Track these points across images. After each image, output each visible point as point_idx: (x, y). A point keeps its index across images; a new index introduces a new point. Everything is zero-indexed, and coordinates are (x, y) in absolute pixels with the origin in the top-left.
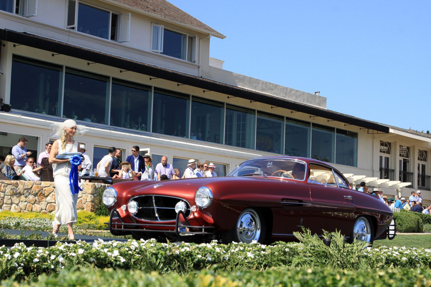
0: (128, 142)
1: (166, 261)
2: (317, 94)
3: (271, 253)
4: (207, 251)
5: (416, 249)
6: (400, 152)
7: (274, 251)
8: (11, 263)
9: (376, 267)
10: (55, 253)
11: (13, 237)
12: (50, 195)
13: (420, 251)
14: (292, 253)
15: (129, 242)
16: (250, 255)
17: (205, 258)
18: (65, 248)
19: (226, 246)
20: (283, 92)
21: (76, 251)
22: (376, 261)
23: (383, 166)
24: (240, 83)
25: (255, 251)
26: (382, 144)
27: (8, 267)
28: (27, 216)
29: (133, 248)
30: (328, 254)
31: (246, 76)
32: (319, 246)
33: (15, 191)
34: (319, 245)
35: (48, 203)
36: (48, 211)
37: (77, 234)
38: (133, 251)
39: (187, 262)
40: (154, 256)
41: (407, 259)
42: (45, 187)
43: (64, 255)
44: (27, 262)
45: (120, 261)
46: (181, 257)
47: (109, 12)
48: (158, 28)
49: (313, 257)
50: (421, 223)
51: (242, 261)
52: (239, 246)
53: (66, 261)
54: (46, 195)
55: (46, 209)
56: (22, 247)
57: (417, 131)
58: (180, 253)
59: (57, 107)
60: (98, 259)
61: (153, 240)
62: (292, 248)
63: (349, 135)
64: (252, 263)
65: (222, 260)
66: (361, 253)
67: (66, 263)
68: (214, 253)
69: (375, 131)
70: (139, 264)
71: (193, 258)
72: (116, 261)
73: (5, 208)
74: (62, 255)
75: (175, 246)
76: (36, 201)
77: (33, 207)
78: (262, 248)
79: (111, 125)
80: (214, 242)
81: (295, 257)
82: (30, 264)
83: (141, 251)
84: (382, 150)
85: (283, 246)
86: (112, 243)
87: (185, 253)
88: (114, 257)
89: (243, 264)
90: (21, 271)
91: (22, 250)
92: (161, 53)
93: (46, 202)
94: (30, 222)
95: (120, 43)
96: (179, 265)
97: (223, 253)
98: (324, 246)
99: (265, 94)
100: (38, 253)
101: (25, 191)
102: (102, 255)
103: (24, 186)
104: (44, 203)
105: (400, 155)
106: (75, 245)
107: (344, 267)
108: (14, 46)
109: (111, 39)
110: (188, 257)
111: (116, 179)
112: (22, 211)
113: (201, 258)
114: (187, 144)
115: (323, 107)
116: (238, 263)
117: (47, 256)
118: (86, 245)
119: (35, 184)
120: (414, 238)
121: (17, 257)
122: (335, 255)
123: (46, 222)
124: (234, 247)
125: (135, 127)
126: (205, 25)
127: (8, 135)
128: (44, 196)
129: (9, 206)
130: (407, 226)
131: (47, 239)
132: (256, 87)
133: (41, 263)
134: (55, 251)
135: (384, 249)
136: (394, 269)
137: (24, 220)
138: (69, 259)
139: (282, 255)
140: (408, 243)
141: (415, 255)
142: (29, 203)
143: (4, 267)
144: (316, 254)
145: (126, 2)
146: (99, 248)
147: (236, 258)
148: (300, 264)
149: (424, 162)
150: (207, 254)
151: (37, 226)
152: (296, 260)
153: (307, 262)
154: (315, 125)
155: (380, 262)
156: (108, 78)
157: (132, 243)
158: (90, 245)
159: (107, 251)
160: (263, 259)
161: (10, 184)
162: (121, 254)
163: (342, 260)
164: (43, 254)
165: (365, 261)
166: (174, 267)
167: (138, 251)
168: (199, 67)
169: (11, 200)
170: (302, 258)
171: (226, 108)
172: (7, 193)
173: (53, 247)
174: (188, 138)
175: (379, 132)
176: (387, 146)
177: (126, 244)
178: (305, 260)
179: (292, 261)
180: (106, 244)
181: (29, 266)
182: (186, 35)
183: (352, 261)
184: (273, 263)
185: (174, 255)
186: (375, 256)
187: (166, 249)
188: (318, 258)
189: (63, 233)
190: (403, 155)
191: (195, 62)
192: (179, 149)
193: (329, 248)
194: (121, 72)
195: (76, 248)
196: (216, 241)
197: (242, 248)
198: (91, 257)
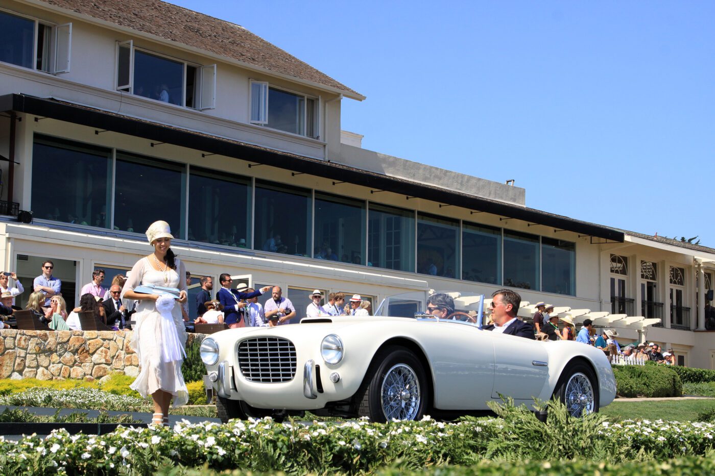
0: (217, 265)
1: (289, 452)
2: (511, 184)
3: (454, 435)
4: (353, 434)
5: (679, 423)
6: (642, 271)
7: (459, 432)
8: (47, 462)
9: (618, 453)
10: (116, 443)
11: (43, 419)
12: (97, 352)
13: (685, 426)
14: (487, 434)
15: (230, 424)
16: (420, 439)
17: (350, 446)
18: (130, 434)
19: (383, 426)
20: (457, 182)
21: (148, 440)
22: (618, 444)
23: (617, 294)
24: (390, 168)
25: (428, 433)
26: (614, 259)
27: (43, 468)
28: (63, 385)
29: (237, 432)
30: (544, 434)
31: (398, 159)
32: (529, 423)
33: (43, 346)
34: (529, 421)
35: (95, 364)
36: (95, 377)
37: (142, 411)
38: (237, 437)
39: (323, 452)
40: (270, 445)
41: (666, 440)
42: (89, 339)
43: (130, 446)
44: (72, 458)
45: (217, 454)
46: (312, 445)
47: (182, 64)
48: (259, 87)
49: (520, 439)
50: (679, 382)
51: (409, 448)
52: (403, 425)
53: (133, 456)
54: (91, 352)
55: (91, 375)
56: (63, 435)
57: (666, 238)
58: (311, 439)
59: (104, 213)
60: (182, 451)
61: (268, 420)
62: (486, 426)
63: (561, 247)
64: (424, 452)
65: (377, 447)
66: (595, 432)
67: (132, 459)
68: (364, 438)
69: (603, 240)
70: (247, 457)
71: (331, 446)
72: (211, 453)
73: (27, 374)
74: (126, 447)
75: (303, 427)
76: (76, 361)
77: (71, 371)
78: (439, 428)
79: (189, 239)
80: (363, 420)
81: (492, 441)
82: (77, 462)
83: (249, 436)
84: (613, 269)
85: (471, 423)
86: (204, 425)
87: (319, 438)
88: (208, 448)
89: (409, 454)
90: (62, 474)
91: (64, 440)
92: (265, 125)
93: (91, 363)
94: (66, 395)
95: (201, 111)
96: (310, 458)
97: (379, 436)
98: (538, 422)
99: (429, 186)
100: (88, 444)
101: (59, 347)
102: (188, 445)
103: (56, 339)
104: (88, 364)
105: (643, 276)
106: (146, 430)
107: (570, 454)
108: (36, 120)
109: (187, 105)
110: (323, 444)
111: (200, 324)
112: (54, 378)
113: (344, 445)
114: (309, 267)
115: (520, 204)
116: (402, 453)
117: (103, 449)
118: (164, 430)
119: (74, 335)
120: (670, 406)
121: (56, 451)
122: (555, 437)
123: (92, 395)
124: (395, 428)
125: (227, 242)
126: (332, 80)
127: (29, 259)
128: (88, 354)
129: (34, 371)
130: (657, 386)
131: (97, 421)
132: (414, 175)
133: (94, 460)
134: (114, 441)
135: (629, 424)
136: (645, 456)
137: (57, 392)
138: (138, 452)
139: (470, 438)
140: (660, 413)
141: (678, 432)
142: (65, 365)
143: (37, 468)
144: (525, 435)
145: (208, 47)
146: (184, 433)
147: (399, 445)
148: (500, 451)
149: (679, 286)
150: (354, 439)
151: (78, 401)
152: (494, 446)
153: (510, 447)
154: (508, 232)
155: (624, 445)
156: (183, 165)
157: (236, 425)
158: (170, 429)
159: (197, 438)
160: (441, 445)
161: (34, 337)
162: (219, 443)
163: (566, 443)
164: (96, 446)
165: (602, 444)
166: (303, 461)
167: (245, 437)
168: (325, 146)
169: (37, 362)
170: (503, 442)
171: (369, 209)
172: (30, 350)
173: (112, 434)
174: (310, 256)
175: (609, 241)
176: (621, 263)
177: (227, 427)
178: (509, 445)
179: (488, 447)
180: (195, 427)
181: (75, 465)
182: (303, 97)
183: (582, 444)
184: (457, 450)
185: (302, 442)
186: (615, 435)
187: (290, 432)
188: (529, 441)
189: (120, 410)
190: (647, 276)
191: (318, 138)
192: (298, 275)
193: (546, 425)
194: (203, 156)
195: (148, 435)
196: (367, 418)
197: (407, 429)
198: (172, 448)
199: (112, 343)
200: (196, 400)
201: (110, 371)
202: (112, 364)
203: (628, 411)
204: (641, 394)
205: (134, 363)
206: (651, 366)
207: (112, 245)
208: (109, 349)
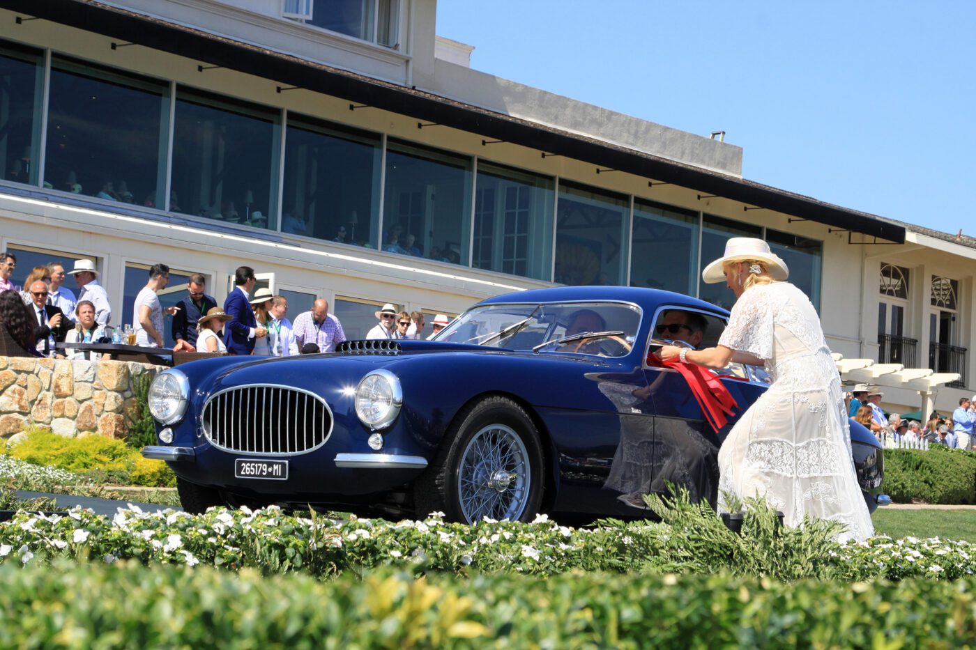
0: (218, 255)
1: (306, 564)
2: (719, 138)
3: (585, 548)
4: (415, 539)
5: (968, 544)
6: (933, 294)
7: (594, 544)
10: (12, 539)
12: (5, 392)
14: (641, 548)
15: (209, 515)
16: (529, 552)
17: (409, 558)
18: (37, 526)
19: (466, 529)
20: (628, 131)
21: (67, 535)
22: (862, 575)
23: (888, 330)
24: (516, 104)
25: (543, 543)
26: (886, 272)
29: (219, 528)
30: (735, 553)
31: (531, 88)
32: (712, 531)
34: (712, 528)
35: (2, 413)
37: (76, 494)
38: (219, 537)
39: (363, 569)
40: (275, 552)
41: (943, 570)
43: (36, 545)
45: (184, 563)
46: (346, 554)
49: (696, 559)
51: (509, 567)
52: (501, 529)
58: (343, 545)
59: (28, 160)
60: (124, 557)
61: (273, 510)
62: (641, 536)
63: (800, 247)
64: (534, 574)
65: (455, 564)
66: (822, 551)
68: (434, 547)
69: (869, 238)
71: (378, 557)
72: (174, 562)
74: (29, 546)
75: (332, 525)
78: (563, 536)
79: (172, 210)
80: (434, 517)
81: (648, 560)
83: (240, 537)
84: (884, 288)
85: (616, 529)
86: (165, 515)
87: (358, 543)
88: (169, 552)
92: (308, 22)
97: (459, 545)
98: (726, 532)
99: (580, 136)
102: (136, 546)
105: (933, 302)
106: (65, 520)
110: (364, 554)
111: (183, 352)
113: (399, 558)
114: (372, 265)
115: (733, 172)
118: (95, 521)
122: (753, 555)
124: (488, 532)
130: (946, 486)
132: (556, 118)
134: (10, 534)
135: (883, 543)
138: (49, 554)
139: (613, 554)
141: (964, 559)
144: (704, 553)
146: (129, 527)
147: (492, 560)
150: (416, 547)
152: (651, 569)
153: (678, 572)
155: (871, 576)
156: (166, 84)
157: (219, 517)
158: (107, 519)
159: (151, 536)
160: (564, 564)
162: (188, 546)
163: (772, 569)
165: (831, 572)
167: (233, 537)
168: (407, 62)
170: (666, 562)
171: (478, 171)
173: (8, 523)
174: (375, 247)
175: (879, 240)
176: (899, 278)
177: (203, 519)
178: (675, 568)
179: (640, 570)
180: (149, 517)
183: (798, 570)
185: (328, 550)
186: (858, 559)
187: (309, 532)
188: (709, 562)
189: (39, 491)
190: (940, 302)
191: (396, 47)
192: (353, 277)
193: (739, 538)
194: (200, 69)
195: (68, 527)
196: (441, 514)
197: (508, 535)
198: (107, 550)
199: (32, 377)
200: (170, 480)
201: (27, 426)
202: (30, 413)
203: (896, 524)
204: (919, 498)
205: (67, 413)
206: (939, 452)
207: (40, 212)
208: (26, 387)
